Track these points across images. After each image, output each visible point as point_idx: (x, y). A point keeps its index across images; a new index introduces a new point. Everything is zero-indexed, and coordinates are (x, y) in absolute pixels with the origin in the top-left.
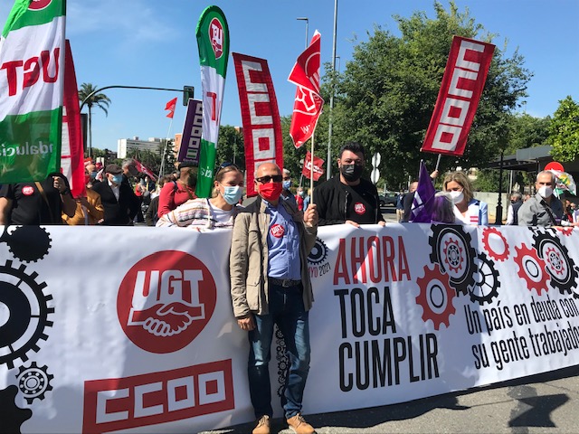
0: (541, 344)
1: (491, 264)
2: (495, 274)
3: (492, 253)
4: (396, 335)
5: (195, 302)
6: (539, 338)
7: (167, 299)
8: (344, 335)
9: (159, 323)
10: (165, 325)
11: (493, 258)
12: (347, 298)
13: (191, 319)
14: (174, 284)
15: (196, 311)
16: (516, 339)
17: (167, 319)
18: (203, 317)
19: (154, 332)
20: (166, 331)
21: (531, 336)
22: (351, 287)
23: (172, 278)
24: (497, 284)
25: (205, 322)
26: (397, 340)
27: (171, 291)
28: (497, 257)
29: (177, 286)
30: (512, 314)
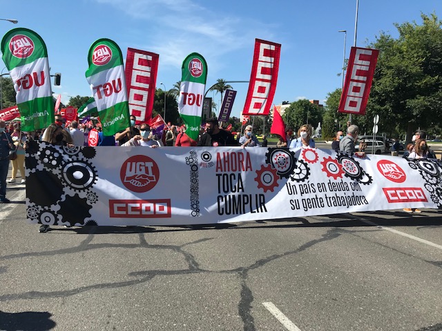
0: (332, 202)
1: (306, 165)
2: (308, 169)
3: (306, 160)
4: (244, 193)
5: (151, 174)
6: (331, 199)
7: (139, 173)
8: (219, 192)
9: (136, 182)
10: (139, 183)
11: (307, 162)
12: (221, 177)
13: (150, 181)
14: (141, 167)
15: (151, 178)
16: (317, 198)
17: (140, 180)
18: (155, 180)
19: (135, 184)
20: (140, 185)
21: (326, 198)
22: (223, 173)
23: (140, 165)
24: (308, 174)
25: (155, 183)
26: (244, 196)
27: (141, 170)
28: (309, 162)
29: (143, 168)
30: (316, 187)
